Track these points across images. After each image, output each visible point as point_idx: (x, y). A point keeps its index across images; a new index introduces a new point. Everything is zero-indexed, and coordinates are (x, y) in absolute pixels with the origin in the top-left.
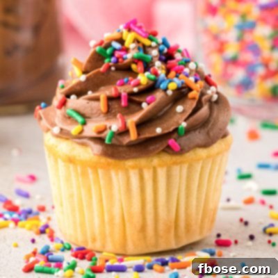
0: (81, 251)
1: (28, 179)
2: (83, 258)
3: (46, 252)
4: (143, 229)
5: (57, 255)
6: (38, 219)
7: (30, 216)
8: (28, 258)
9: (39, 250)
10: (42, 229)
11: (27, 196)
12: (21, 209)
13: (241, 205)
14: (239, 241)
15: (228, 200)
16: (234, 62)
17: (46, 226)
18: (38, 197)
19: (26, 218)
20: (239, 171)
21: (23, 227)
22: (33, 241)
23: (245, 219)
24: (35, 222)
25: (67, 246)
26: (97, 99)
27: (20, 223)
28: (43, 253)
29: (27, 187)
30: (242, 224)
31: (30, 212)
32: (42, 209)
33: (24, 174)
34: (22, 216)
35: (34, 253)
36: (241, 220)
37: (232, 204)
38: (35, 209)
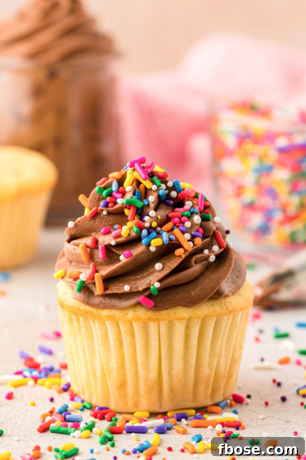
0: (101, 411)
1: (54, 336)
2: (102, 418)
3: (65, 411)
4: (122, 385)
5: (75, 414)
6: (60, 377)
7: (52, 374)
8: (44, 417)
9: (57, 410)
10: (65, 387)
11: (50, 353)
12: (42, 366)
13: (275, 364)
14: (270, 403)
15: (262, 360)
16: (251, 207)
17: (69, 385)
18: (61, 354)
19: (47, 376)
20: (276, 330)
21: (43, 385)
22: (52, 400)
23: (278, 380)
24: (56, 380)
25: (88, 406)
26: (78, 245)
27: (39, 381)
28: (61, 413)
29: (50, 344)
30: (275, 385)
31: (51, 370)
32: (65, 367)
33: (50, 330)
34: (43, 374)
35: (51, 412)
36: (274, 381)
37: (266, 364)
38: (57, 367)
